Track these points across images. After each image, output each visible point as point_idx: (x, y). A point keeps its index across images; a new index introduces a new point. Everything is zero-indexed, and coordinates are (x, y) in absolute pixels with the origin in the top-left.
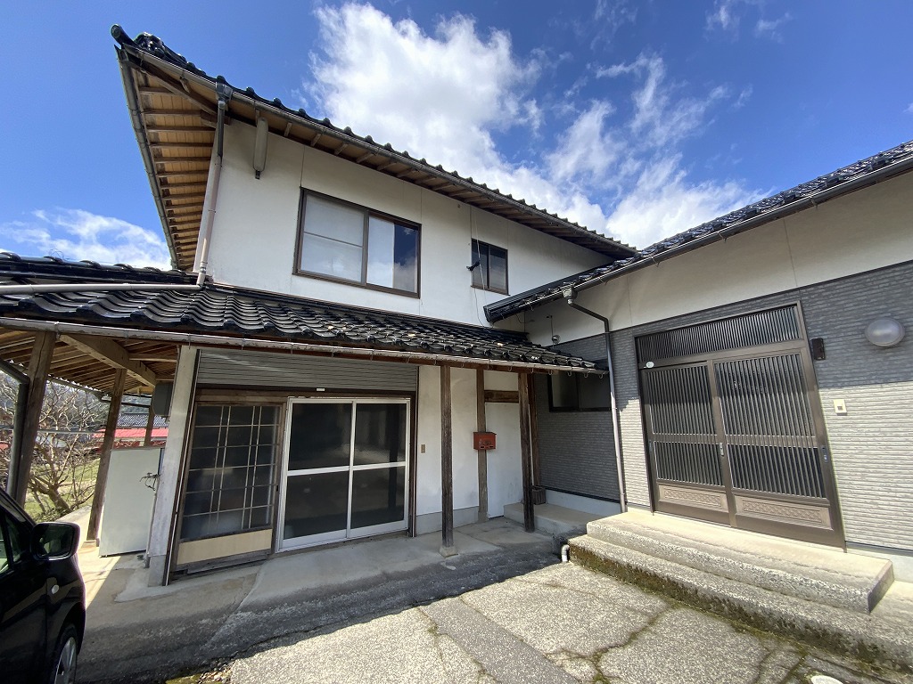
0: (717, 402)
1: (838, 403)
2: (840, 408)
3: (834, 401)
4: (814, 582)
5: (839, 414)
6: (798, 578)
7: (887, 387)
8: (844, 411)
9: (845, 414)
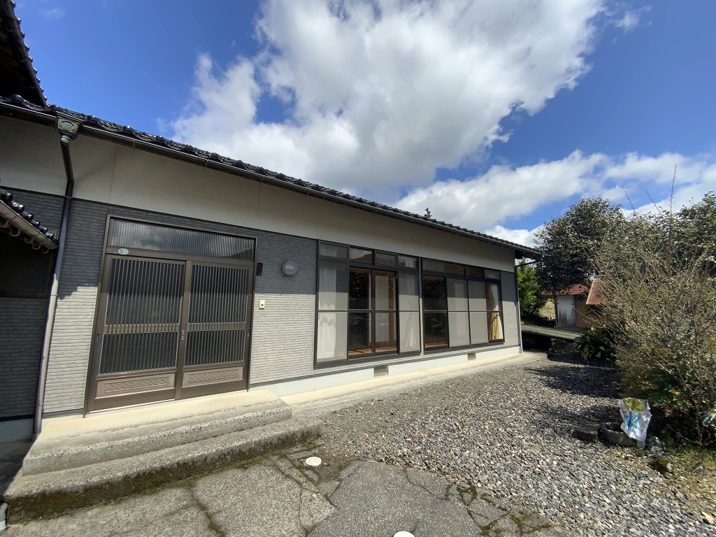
0: (187, 295)
1: (262, 302)
2: (262, 305)
3: (261, 300)
4: (268, 411)
5: (260, 309)
6: (260, 414)
7: (283, 296)
8: (263, 307)
9: (263, 309)
